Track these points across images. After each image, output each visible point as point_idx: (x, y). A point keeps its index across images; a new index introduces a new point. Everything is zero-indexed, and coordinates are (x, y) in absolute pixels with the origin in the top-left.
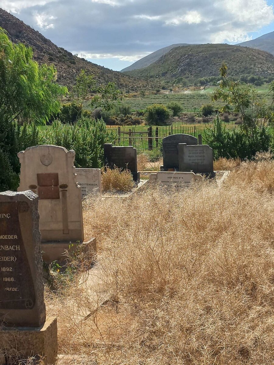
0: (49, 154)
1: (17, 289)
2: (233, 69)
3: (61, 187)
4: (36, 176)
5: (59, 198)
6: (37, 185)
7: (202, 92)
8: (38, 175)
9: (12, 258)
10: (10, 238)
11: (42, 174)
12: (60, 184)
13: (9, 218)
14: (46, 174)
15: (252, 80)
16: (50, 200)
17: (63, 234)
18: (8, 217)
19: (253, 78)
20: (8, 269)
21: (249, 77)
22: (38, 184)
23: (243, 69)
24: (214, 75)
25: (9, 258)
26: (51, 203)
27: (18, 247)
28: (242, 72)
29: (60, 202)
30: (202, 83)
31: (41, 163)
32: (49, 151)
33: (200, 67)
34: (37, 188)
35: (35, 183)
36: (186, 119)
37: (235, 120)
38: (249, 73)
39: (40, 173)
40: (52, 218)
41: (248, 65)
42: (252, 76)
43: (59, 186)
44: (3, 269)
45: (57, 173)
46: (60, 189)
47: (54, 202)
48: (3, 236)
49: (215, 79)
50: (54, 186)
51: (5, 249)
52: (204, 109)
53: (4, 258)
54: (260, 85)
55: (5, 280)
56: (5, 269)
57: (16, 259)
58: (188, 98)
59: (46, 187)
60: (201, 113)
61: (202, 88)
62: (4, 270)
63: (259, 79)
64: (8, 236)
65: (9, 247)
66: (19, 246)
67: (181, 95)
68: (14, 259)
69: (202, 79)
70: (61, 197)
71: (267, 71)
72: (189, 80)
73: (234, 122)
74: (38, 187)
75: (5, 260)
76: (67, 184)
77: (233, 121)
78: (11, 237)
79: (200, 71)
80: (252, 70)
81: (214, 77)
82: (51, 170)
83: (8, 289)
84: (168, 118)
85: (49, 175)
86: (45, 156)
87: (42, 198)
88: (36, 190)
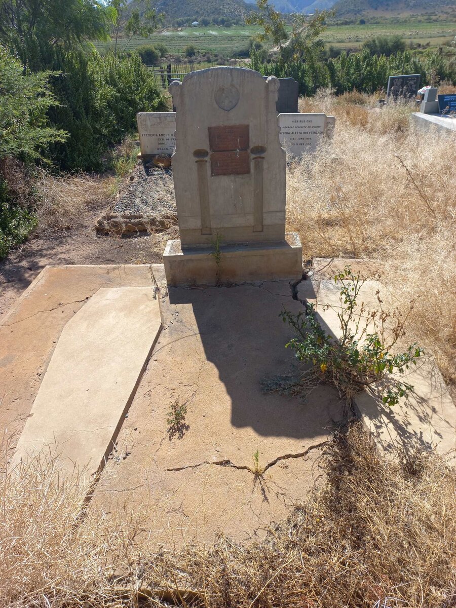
0: (232, 85)
2: (205, 10)
3: (253, 151)
4: (207, 132)
5: (248, 172)
6: (208, 150)
7: (181, 33)
8: (210, 129)
11: (218, 128)
12: (252, 146)
14: (225, 127)
15: (223, 22)
16: (232, 177)
17: (253, 232)
19: (223, 19)
21: (220, 19)
22: (211, 148)
23: (214, 10)
24: (189, 16)
26: (235, 182)
28: (213, 13)
29: (250, 180)
30: (180, 24)
31: (217, 106)
32: (232, 80)
33: (175, 7)
34: (209, 156)
35: (206, 146)
36: (173, 60)
37: (216, 60)
38: (219, 14)
39: (213, 125)
40: (236, 208)
41: (218, 6)
42: (222, 17)
43: (249, 151)
45: (247, 124)
46: (253, 156)
47: (239, 179)
49: (190, 20)
50: (241, 150)
52: (188, 50)
54: (229, 27)
58: (169, 39)
59: (226, 153)
60: (185, 54)
61: (179, 29)
63: (228, 20)
67: (163, 36)
69: (179, 19)
70: (252, 170)
71: (234, 12)
72: (167, 21)
73: (216, 63)
74: (210, 153)
76: (266, 146)
77: (214, 61)
79: (176, 12)
80: (221, 11)
81: (189, 18)
82: (234, 119)
84: (157, 60)
85: (232, 129)
86: (223, 90)
87: (217, 175)
88: (207, 159)
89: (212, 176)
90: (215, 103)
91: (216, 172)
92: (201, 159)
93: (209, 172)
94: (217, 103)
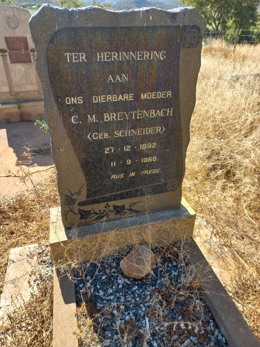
0: (14, 16)
1: (160, 171)
3: (31, 51)
4: (4, 40)
5: (30, 62)
6: (6, 49)
8: (6, 38)
9: (159, 129)
10: (159, 96)
11: (10, 37)
12: (30, 48)
13: (164, 60)
14: (14, 38)
16: (22, 64)
17: (38, 94)
18: (162, 58)
20: (151, 146)
22: (8, 48)
25: (153, 129)
26: (24, 67)
27: (170, 110)
29: (32, 66)
32: (14, 13)
35: (5, 47)
39: (8, 36)
40: (27, 81)
43: (29, 50)
44: (142, 146)
45: (26, 36)
46: (31, 53)
47: (26, 65)
48: (149, 95)
50: (25, 49)
51: (149, 116)
53: (145, 130)
55: (143, 161)
56: (146, 146)
57: (164, 129)
59: (17, 51)
62: (144, 147)
64: (156, 94)
65: (155, 113)
66: (172, 109)
68: (162, 129)
70: (32, 61)
74: (8, 51)
75: (148, 133)
78: (161, 95)
82: (19, 33)
83: (146, 172)
85: (18, 38)
86: (10, 18)
87: (14, 63)
88: (7, 54)
89: (11, 63)
90: (6, 24)
91: (13, 61)
92: (4, 54)
93: (9, 61)
94: (8, 25)
